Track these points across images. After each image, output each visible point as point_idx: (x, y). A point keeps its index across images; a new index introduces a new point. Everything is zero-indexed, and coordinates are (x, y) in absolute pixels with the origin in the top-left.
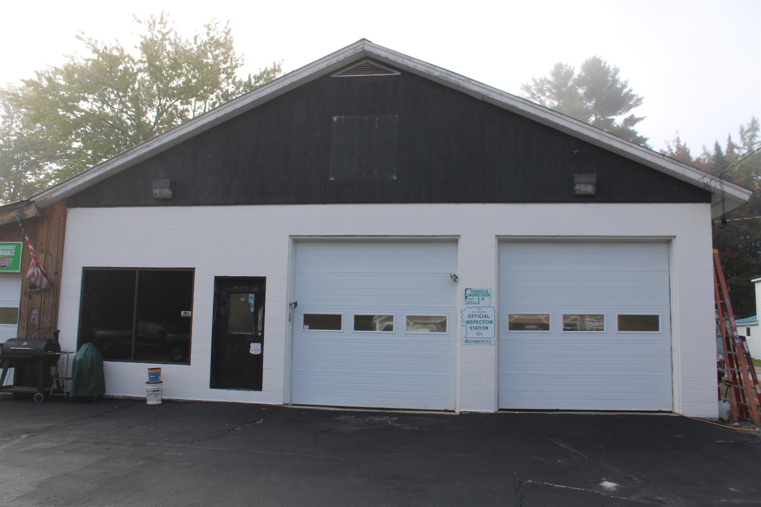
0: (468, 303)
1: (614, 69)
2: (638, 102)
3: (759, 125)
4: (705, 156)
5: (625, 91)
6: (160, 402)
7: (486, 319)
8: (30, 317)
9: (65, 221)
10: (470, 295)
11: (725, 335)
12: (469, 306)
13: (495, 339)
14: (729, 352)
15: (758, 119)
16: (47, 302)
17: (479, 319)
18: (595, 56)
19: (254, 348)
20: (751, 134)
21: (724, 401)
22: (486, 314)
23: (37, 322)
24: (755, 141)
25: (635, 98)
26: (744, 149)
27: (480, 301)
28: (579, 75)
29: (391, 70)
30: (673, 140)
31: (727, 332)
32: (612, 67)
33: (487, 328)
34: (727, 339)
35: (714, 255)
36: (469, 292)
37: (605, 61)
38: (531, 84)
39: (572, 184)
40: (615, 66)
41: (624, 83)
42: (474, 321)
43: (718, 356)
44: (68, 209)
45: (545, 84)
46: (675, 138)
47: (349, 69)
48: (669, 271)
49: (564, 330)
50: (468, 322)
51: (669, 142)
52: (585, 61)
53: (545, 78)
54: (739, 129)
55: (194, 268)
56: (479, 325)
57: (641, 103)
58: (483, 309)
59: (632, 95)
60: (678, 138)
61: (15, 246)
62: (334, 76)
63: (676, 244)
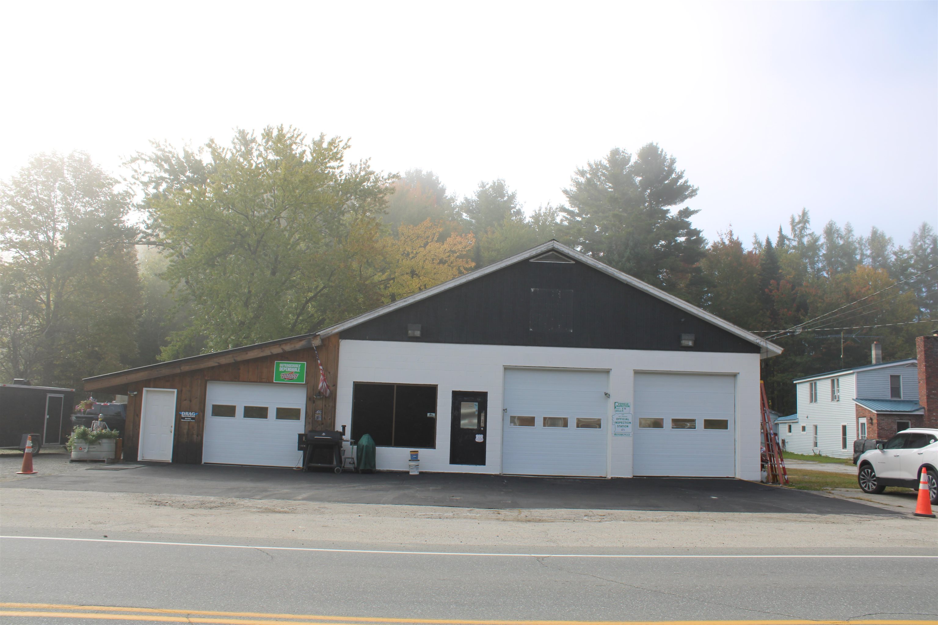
0: (616, 411)
1: (671, 159)
2: (694, 193)
3: (809, 217)
4: (756, 245)
5: (681, 182)
6: (418, 473)
7: (627, 421)
8: (315, 416)
9: (338, 349)
10: (618, 406)
11: (765, 432)
12: (617, 412)
13: (632, 433)
14: (768, 443)
15: (808, 211)
16: (327, 406)
17: (623, 421)
18: (652, 144)
19: (479, 438)
20: (802, 226)
21: (764, 471)
22: (627, 418)
23: (320, 419)
24: (805, 234)
25: (690, 189)
26: (795, 241)
27: (624, 409)
28: (636, 163)
29: (569, 260)
30: (726, 233)
31: (767, 431)
32: (668, 157)
33: (627, 426)
34: (767, 435)
35: (761, 384)
36: (617, 404)
37: (662, 150)
38: (587, 168)
39: (679, 339)
40: (672, 156)
41: (679, 174)
42: (620, 422)
43: (761, 449)
44: (340, 340)
45: (600, 168)
46: (729, 231)
47: (541, 257)
48: (735, 393)
49: (673, 428)
50: (616, 423)
51: (722, 235)
52: (641, 148)
53: (600, 162)
54: (791, 220)
55: (437, 385)
56: (623, 425)
57: (696, 194)
58: (625, 415)
59: (687, 185)
60: (731, 232)
61: (300, 365)
62: (532, 261)
63: (739, 377)
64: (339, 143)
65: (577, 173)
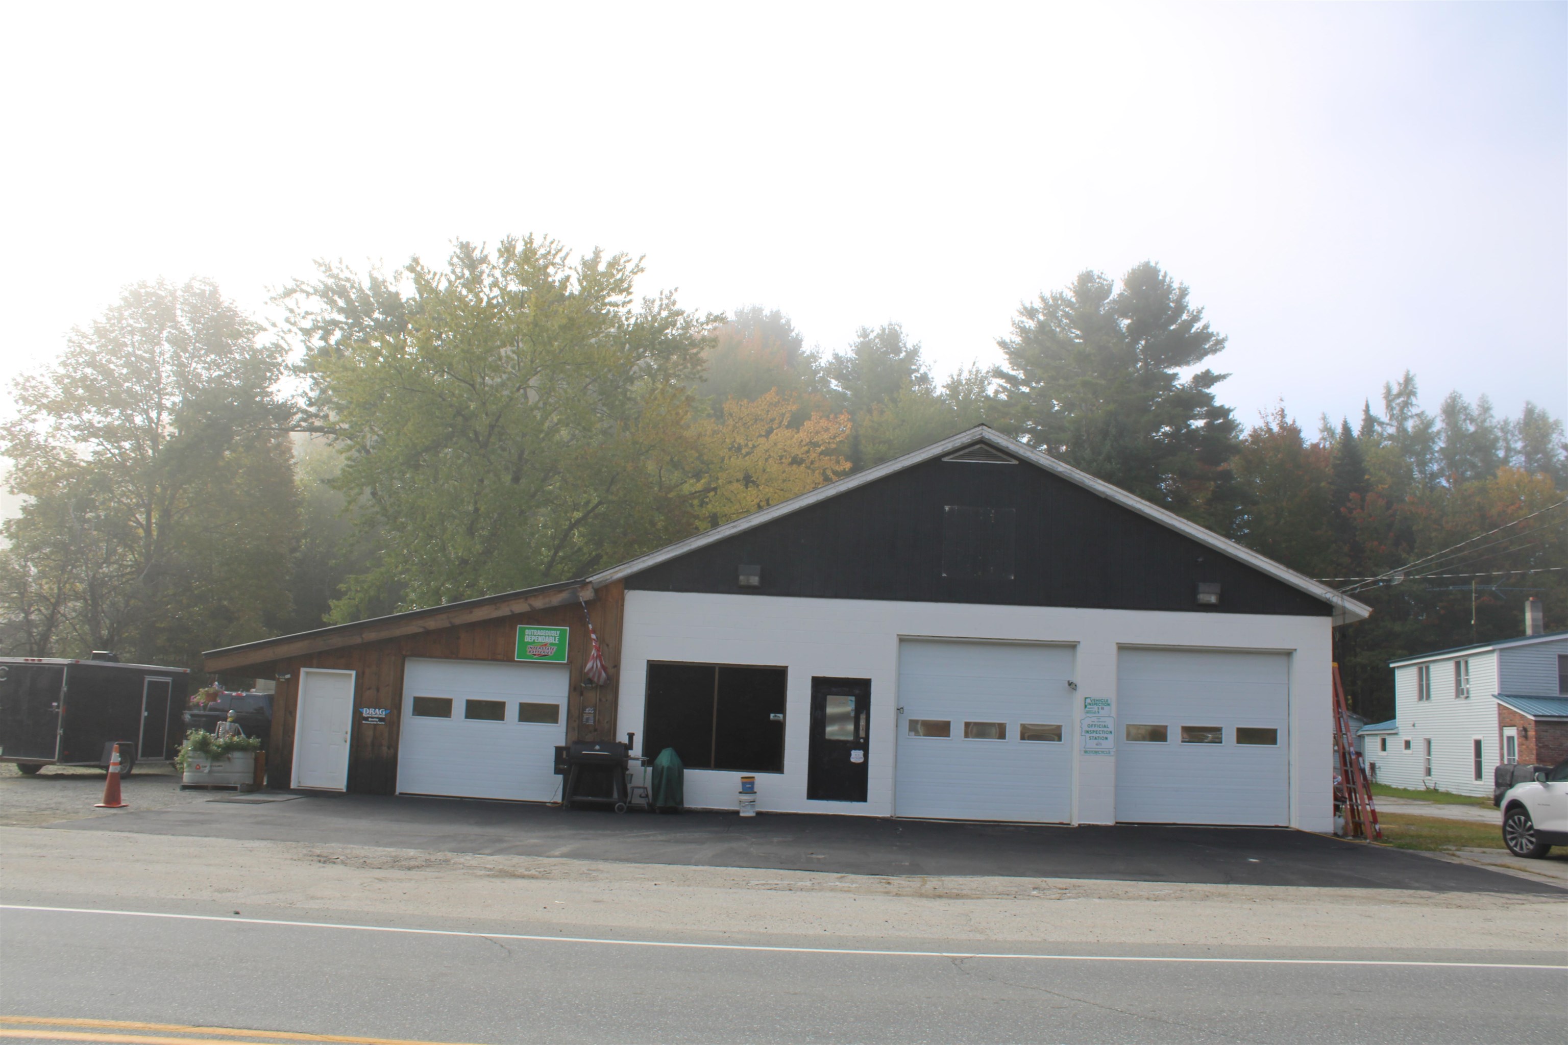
0: (1087, 712)
1: (1180, 289)
2: (1219, 345)
3: (1415, 386)
4: (1326, 433)
5: (1197, 326)
6: (754, 815)
7: (1105, 729)
8: (583, 716)
9: (623, 605)
10: (1090, 704)
11: (1342, 751)
12: (1088, 715)
13: (1114, 750)
14: (1345, 768)
15: (1415, 375)
16: (604, 700)
17: (1099, 729)
18: (1148, 263)
19: (856, 756)
20: (1403, 401)
21: (1339, 817)
22: (1106, 724)
23: (591, 722)
24: (1409, 414)
25: (1213, 338)
26: (1392, 426)
27: (1100, 710)
28: (1121, 295)
29: (1009, 458)
30: (1275, 412)
31: (1344, 748)
32: (1175, 285)
33: (1106, 738)
34: (1344, 754)
35: (1333, 668)
36: (1088, 701)
37: (1165, 273)
38: (1038, 304)
39: (1194, 592)
40: (1181, 283)
41: (1195, 313)
42: (1094, 731)
43: (1334, 778)
44: (626, 591)
45: (1061, 305)
46: (1278, 409)
47: (961, 453)
48: (1289, 684)
49: (1182, 742)
50: (1088, 732)
51: (1267, 416)
52: (1130, 271)
53: (1061, 294)
54: (1384, 391)
55: (787, 667)
56: (1098, 735)
57: (1224, 347)
58: (1102, 719)
59: (1208, 333)
60: (1283, 411)
61: (558, 632)
62: (946, 459)
63: (1296, 657)
64: (626, 264)
65: (1022, 313)
